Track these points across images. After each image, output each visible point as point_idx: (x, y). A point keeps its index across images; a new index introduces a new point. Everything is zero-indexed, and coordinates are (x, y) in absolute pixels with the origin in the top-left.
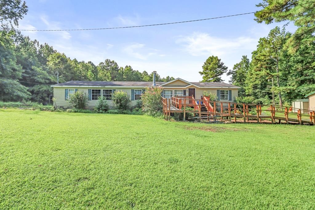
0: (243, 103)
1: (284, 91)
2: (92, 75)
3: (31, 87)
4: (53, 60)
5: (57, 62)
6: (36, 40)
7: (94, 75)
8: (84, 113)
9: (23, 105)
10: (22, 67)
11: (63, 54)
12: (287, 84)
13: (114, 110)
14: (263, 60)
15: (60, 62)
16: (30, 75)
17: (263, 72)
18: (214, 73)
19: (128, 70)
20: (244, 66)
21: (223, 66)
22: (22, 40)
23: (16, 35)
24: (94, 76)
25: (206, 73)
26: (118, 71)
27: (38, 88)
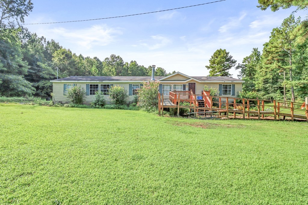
0: (246, 98)
1: (296, 85)
2: (97, 71)
3: (37, 83)
4: (58, 56)
5: (62, 58)
6: (43, 37)
7: (99, 70)
8: (81, 108)
9: (26, 100)
10: (28, 63)
11: (69, 50)
12: (301, 77)
13: (111, 105)
14: (274, 51)
15: (65, 58)
16: (36, 71)
17: (274, 65)
18: (221, 67)
19: (133, 65)
20: (255, 59)
21: (232, 59)
22: (29, 37)
23: (23, 32)
24: (98, 72)
25: (213, 67)
26: (123, 66)
27: (43, 83)
